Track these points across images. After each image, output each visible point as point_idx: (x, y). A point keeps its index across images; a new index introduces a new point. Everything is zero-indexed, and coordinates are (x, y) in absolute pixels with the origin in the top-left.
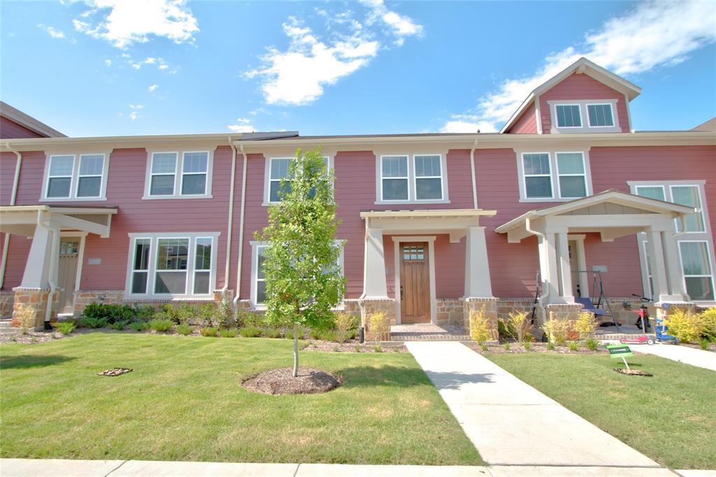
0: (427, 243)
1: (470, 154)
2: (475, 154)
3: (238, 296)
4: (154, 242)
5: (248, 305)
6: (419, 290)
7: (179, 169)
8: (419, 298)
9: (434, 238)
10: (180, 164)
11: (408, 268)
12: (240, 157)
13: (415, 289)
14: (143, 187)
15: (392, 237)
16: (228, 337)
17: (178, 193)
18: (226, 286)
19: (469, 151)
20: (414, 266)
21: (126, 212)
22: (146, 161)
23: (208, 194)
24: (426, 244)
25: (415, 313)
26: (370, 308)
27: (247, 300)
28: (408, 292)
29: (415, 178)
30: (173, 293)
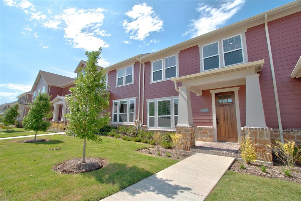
0: (234, 91)
1: (264, 26)
2: (268, 25)
3: (142, 123)
4: (119, 102)
5: (146, 127)
6: (229, 121)
7: (125, 75)
8: (229, 127)
9: (238, 88)
10: (125, 73)
11: (221, 109)
12: (142, 65)
13: (226, 122)
14: (116, 83)
15: (210, 91)
16: (128, 140)
17: (124, 84)
18: (138, 119)
19: (263, 25)
20: (225, 107)
21: (113, 93)
22: (116, 74)
23: (133, 82)
24: (233, 93)
25: (227, 136)
26: (179, 131)
27: (145, 125)
28: (222, 122)
29: (223, 53)
30: (124, 122)
